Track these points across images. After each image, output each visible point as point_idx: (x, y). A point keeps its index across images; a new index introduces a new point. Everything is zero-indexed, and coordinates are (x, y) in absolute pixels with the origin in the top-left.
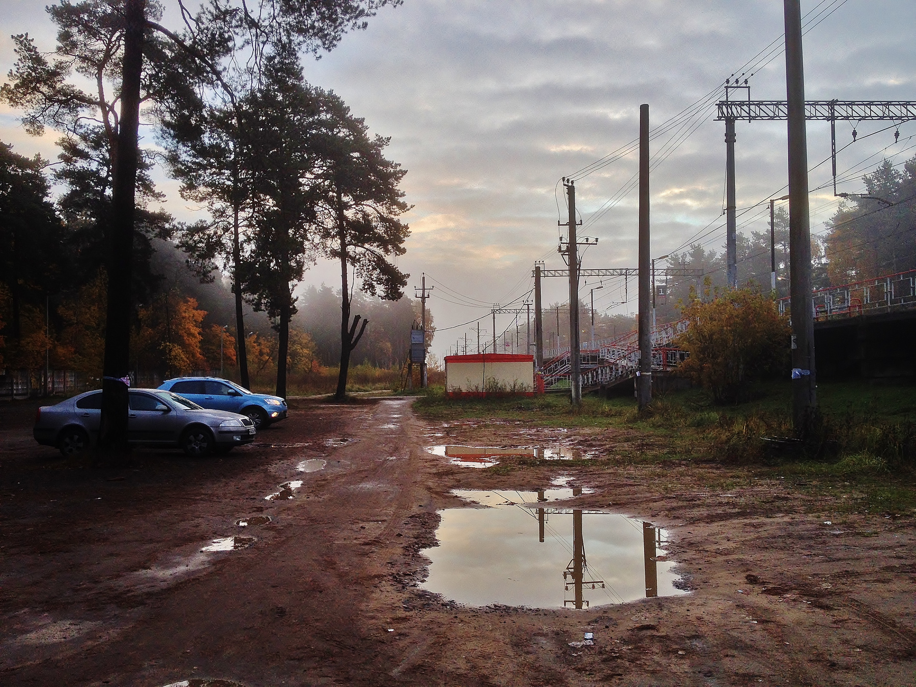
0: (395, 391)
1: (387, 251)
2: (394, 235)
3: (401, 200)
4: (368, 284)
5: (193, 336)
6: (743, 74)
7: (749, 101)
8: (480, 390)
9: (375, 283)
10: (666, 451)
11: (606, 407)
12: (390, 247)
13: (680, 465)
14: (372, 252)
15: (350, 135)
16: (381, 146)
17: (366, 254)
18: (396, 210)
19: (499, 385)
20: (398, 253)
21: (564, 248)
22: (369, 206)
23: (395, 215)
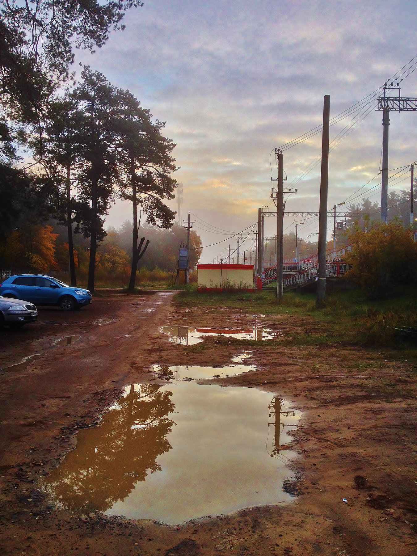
0: (169, 286)
1: (162, 196)
2: (168, 186)
3: (172, 163)
4: (151, 218)
5: (49, 249)
6: (396, 79)
7: (400, 98)
8: (219, 287)
9: (155, 217)
10: (326, 334)
11: (297, 300)
12: (164, 194)
13: (332, 346)
14: (153, 197)
15: (140, 120)
16: (159, 128)
17: (150, 199)
18: (168, 170)
19: (231, 284)
20: (170, 198)
21: (275, 195)
22: (151, 167)
23: (168, 173)
